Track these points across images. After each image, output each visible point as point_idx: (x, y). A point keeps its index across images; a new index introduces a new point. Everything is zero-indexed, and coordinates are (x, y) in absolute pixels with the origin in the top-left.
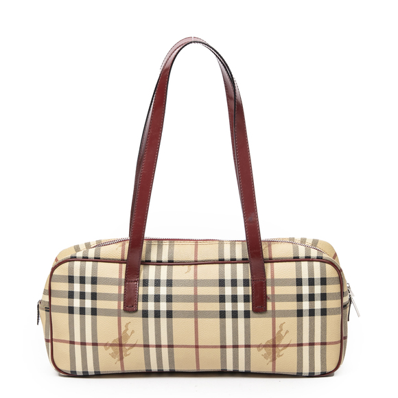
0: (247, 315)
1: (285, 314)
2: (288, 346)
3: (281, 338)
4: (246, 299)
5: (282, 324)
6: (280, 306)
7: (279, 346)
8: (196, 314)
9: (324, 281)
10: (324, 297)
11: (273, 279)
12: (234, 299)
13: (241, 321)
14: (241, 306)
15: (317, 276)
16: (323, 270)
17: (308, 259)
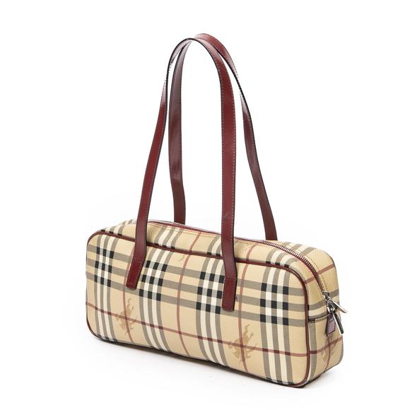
0: (218, 311)
1: (250, 316)
2: (254, 348)
3: (248, 340)
4: (219, 295)
5: (247, 326)
6: (246, 308)
7: (246, 347)
8: (178, 302)
9: (286, 291)
10: (286, 306)
11: (243, 280)
12: (209, 293)
13: (213, 315)
14: (214, 301)
15: (280, 284)
16: (286, 279)
17: (277, 265)
